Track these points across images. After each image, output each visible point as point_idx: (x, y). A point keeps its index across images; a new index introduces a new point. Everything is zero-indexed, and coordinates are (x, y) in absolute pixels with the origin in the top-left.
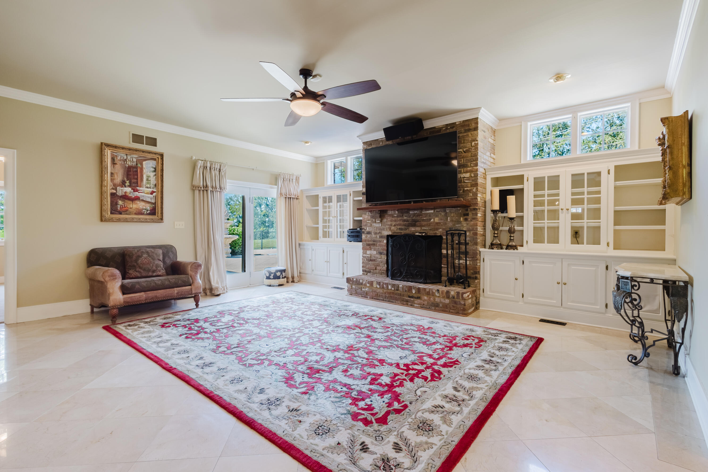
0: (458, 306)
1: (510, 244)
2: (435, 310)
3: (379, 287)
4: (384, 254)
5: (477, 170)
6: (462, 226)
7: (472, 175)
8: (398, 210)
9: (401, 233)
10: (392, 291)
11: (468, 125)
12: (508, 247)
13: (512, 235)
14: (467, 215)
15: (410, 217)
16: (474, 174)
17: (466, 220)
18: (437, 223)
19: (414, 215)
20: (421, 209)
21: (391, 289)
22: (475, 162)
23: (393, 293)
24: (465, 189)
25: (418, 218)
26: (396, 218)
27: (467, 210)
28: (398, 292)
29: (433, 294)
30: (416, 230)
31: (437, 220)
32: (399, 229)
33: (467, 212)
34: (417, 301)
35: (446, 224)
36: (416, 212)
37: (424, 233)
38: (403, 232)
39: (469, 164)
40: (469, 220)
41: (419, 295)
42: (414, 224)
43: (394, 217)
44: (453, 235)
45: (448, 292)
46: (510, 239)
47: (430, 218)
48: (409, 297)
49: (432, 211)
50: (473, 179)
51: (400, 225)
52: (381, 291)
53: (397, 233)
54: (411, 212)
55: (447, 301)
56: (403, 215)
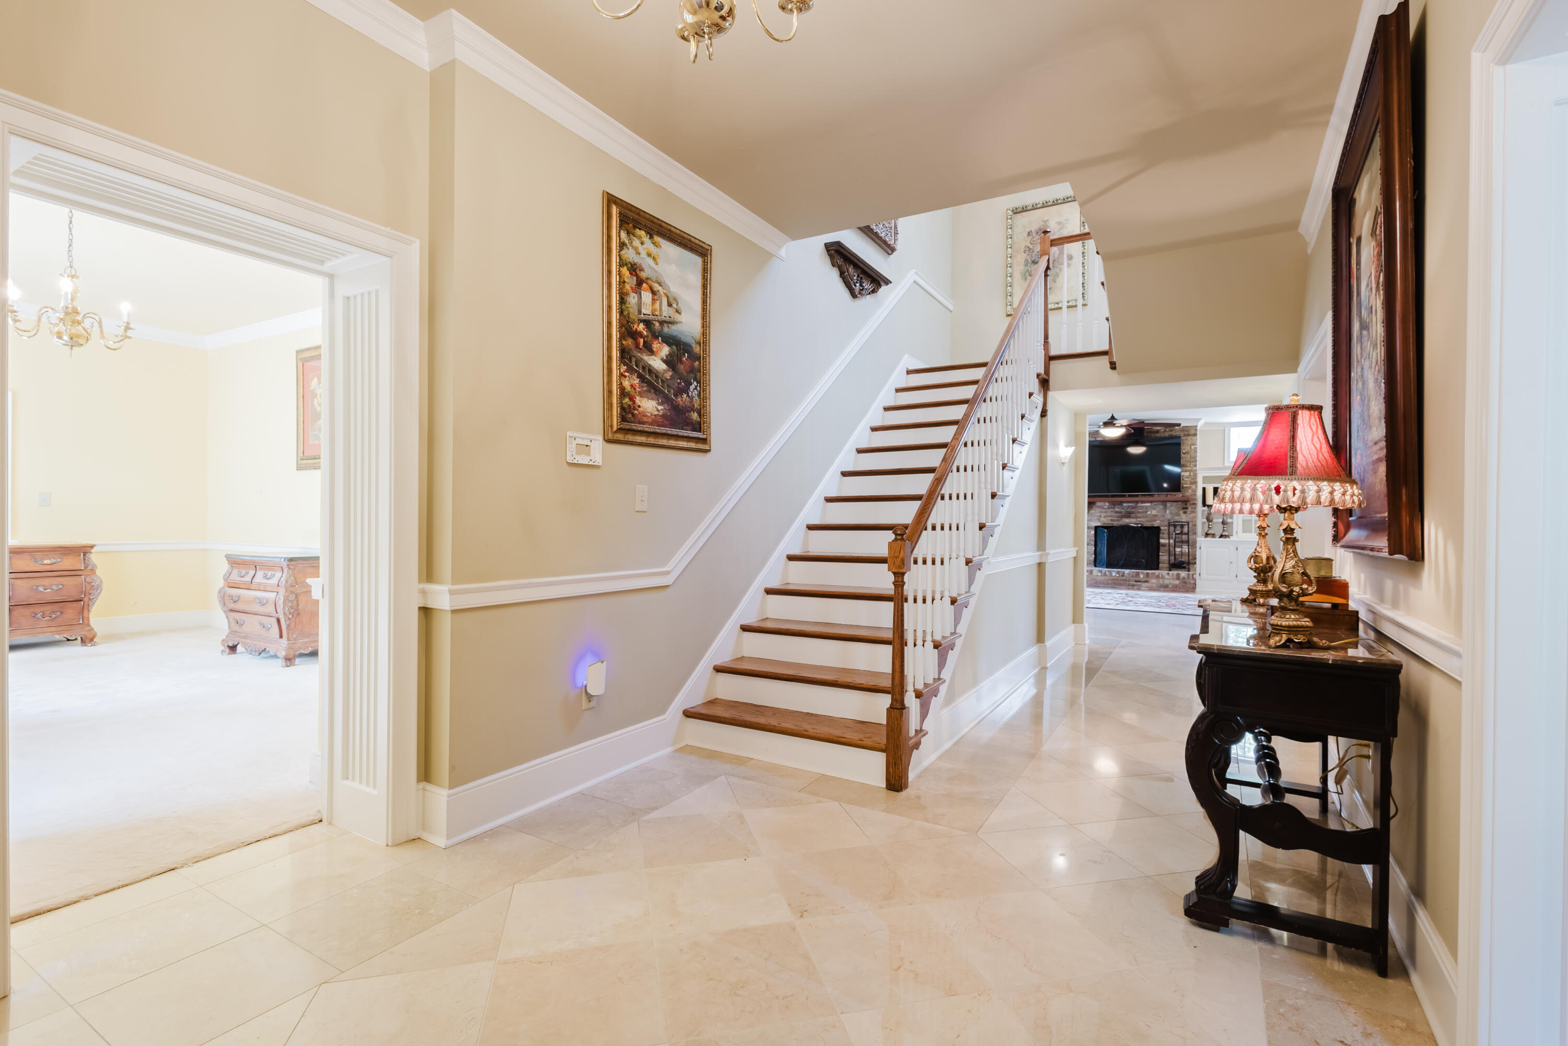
0: (1188, 585)
1: (1224, 534)
2: (1164, 591)
3: (1100, 574)
4: (1091, 545)
5: (1196, 470)
6: (1182, 518)
7: (1192, 474)
8: (1108, 502)
9: (1112, 524)
10: (1115, 578)
11: (1188, 431)
12: (1221, 536)
13: (1225, 526)
14: (1187, 508)
15: (1123, 509)
16: (1194, 474)
17: (1185, 513)
18: (1155, 516)
19: (1129, 507)
20: (1137, 502)
21: (1115, 576)
22: (1194, 463)
23: (1117, 579)
24: (1185, 486)
25: (1133, 510)
26: (1106, 510)
27: (1186, 504)
28: (1123, 578)
29: (1163, 577)
30: (1132, 522)
31: (1154, 512)
32: (1111, 520)
33: (1186, 506)
34: (1144, 585)
35: (1164, 516)
36: (1130, 504)
37: (1139, 524)
38: (1115, 524)
39: (1188, 464)
40: (1188, 513)
41: (1147, 579)
42: (1128, 515)
43: (1104, 508)
44: (1175, 526)
45: (1178, 575)
46: (1224, 530)
47: (1147, 510)
48: (1136, 581)
49: (1149, 504)
50: (1192, 477)
51: (1112, 516)
52: (1102, 578)
53: (1108, 524)
54: (1124, 505)
55: (1177, 582)
56: (1114, 507)
